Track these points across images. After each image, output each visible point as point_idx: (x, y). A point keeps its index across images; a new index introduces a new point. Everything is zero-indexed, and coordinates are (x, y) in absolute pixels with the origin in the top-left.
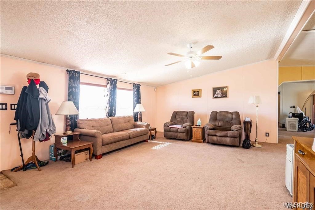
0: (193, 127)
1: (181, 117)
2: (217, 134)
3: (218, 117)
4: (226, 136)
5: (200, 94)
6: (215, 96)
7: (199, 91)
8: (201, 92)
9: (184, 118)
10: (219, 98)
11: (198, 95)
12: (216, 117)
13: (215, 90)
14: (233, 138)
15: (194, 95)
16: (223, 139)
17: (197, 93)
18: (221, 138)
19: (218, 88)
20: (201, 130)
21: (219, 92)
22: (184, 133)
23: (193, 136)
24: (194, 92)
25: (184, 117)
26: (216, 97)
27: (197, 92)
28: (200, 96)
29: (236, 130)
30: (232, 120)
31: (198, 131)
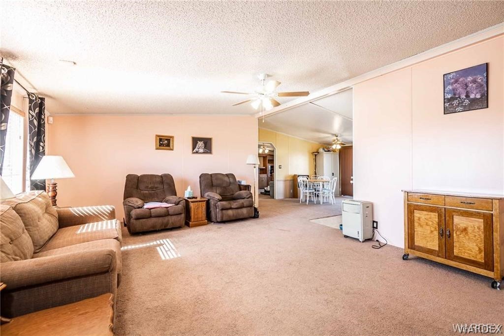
0: (192, 202)
1: (150, 186)
2: (232, 207)
3: (215, 182)
4: (242, 207)
5: (171, 145)
6: (194, 151)
7: (169, 140)
8: (173, 141)
9: (156, 188)
10: (201, 153)
11: (168, 145)
12: (212, 182)
13: (195, 141)
14: (249, 208)
15: (160, 146)
16: (239, 211)
17: (166, 142)
18: (237, 210)
19: (201, 139)
20: (204, 203)
21: (200, 144)
22: (181, 214)
23: (192, 217)
24: (161, 140)
25: (156, 186)
26: (197, 152)
27: (166, 140)
28: (171, 147)
29: (248, 196)
30: (230, 185)
31: (200, 206)
